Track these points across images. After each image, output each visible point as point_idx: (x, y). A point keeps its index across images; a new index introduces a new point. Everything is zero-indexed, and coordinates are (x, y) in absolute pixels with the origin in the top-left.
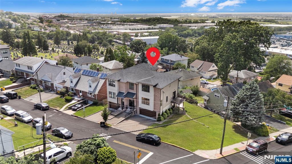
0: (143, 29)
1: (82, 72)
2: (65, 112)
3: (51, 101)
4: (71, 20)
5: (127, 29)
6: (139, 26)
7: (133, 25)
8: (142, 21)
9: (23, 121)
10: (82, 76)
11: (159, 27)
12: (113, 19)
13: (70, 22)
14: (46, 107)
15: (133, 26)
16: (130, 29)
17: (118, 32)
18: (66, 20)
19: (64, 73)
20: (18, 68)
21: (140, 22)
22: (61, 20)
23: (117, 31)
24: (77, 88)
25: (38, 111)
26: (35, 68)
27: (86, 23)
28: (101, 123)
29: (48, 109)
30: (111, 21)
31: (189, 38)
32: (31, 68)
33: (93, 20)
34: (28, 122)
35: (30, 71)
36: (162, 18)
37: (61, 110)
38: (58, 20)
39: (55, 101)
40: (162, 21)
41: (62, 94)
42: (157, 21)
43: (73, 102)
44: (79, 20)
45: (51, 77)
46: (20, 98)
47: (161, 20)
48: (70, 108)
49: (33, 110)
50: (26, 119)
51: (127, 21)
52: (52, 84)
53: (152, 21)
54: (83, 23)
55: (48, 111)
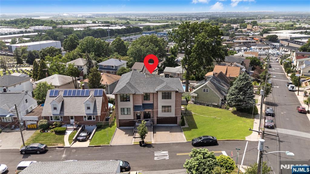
1: (62, 94)
2: (75, 146)
10: (65, 98)
11: (34, 30)
19: (26, 100)
24: (66, 114)
36: (33, 19)
37: (67, 145)
43: (69, 132)
47: (33, 21)
48: (77, 140)
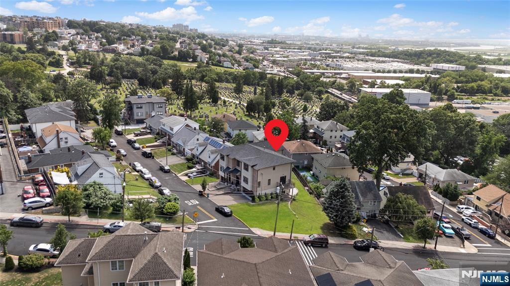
0: (398, 71)
1: (209, 141)
2: (181, 177)
3: (176, 165)
4: (285, 48)
5: (368, 71)
6: (395, 64)
7: (384, 62)
8: (406, 55)
9: (144, 178)
10: (208, 145)
11: (434, 69)
12: (357, 48)
13: (281, 53)
14: (167, 170)
15: (383, 64)
16: (374, 71)
17: (349, 75)
18: (278, 49)
19: (198, 139)
20: (163, 127)
21: (401, 56)
22: (270, 49)
23: (347, 73)
24: (200, 157)
25: (160, 173)
26: (176, 129)
27: (305, 56)
28: (200, 191)
29: (169, 172)
30: (348, 53)
31: (479, 97)
32: (172, 129)
33: (320, 50)
34: (147, 180)
35: (171, 131)
37: (178, 175)
38: (267, 49)
39: (180, 166)
40: (447, 57)
41: (188, 160)
42: (435, 55)
43: (194, 169)
44: (298, 49)
45: (184, 142)
46: (153, 158)
48: (186, 175)
49: (157, 170)
50: (146, 176)
51: (379, 53)
52: (184, 149)
53: (426, 56)
54: (302, 56)
55: (169, 174)
